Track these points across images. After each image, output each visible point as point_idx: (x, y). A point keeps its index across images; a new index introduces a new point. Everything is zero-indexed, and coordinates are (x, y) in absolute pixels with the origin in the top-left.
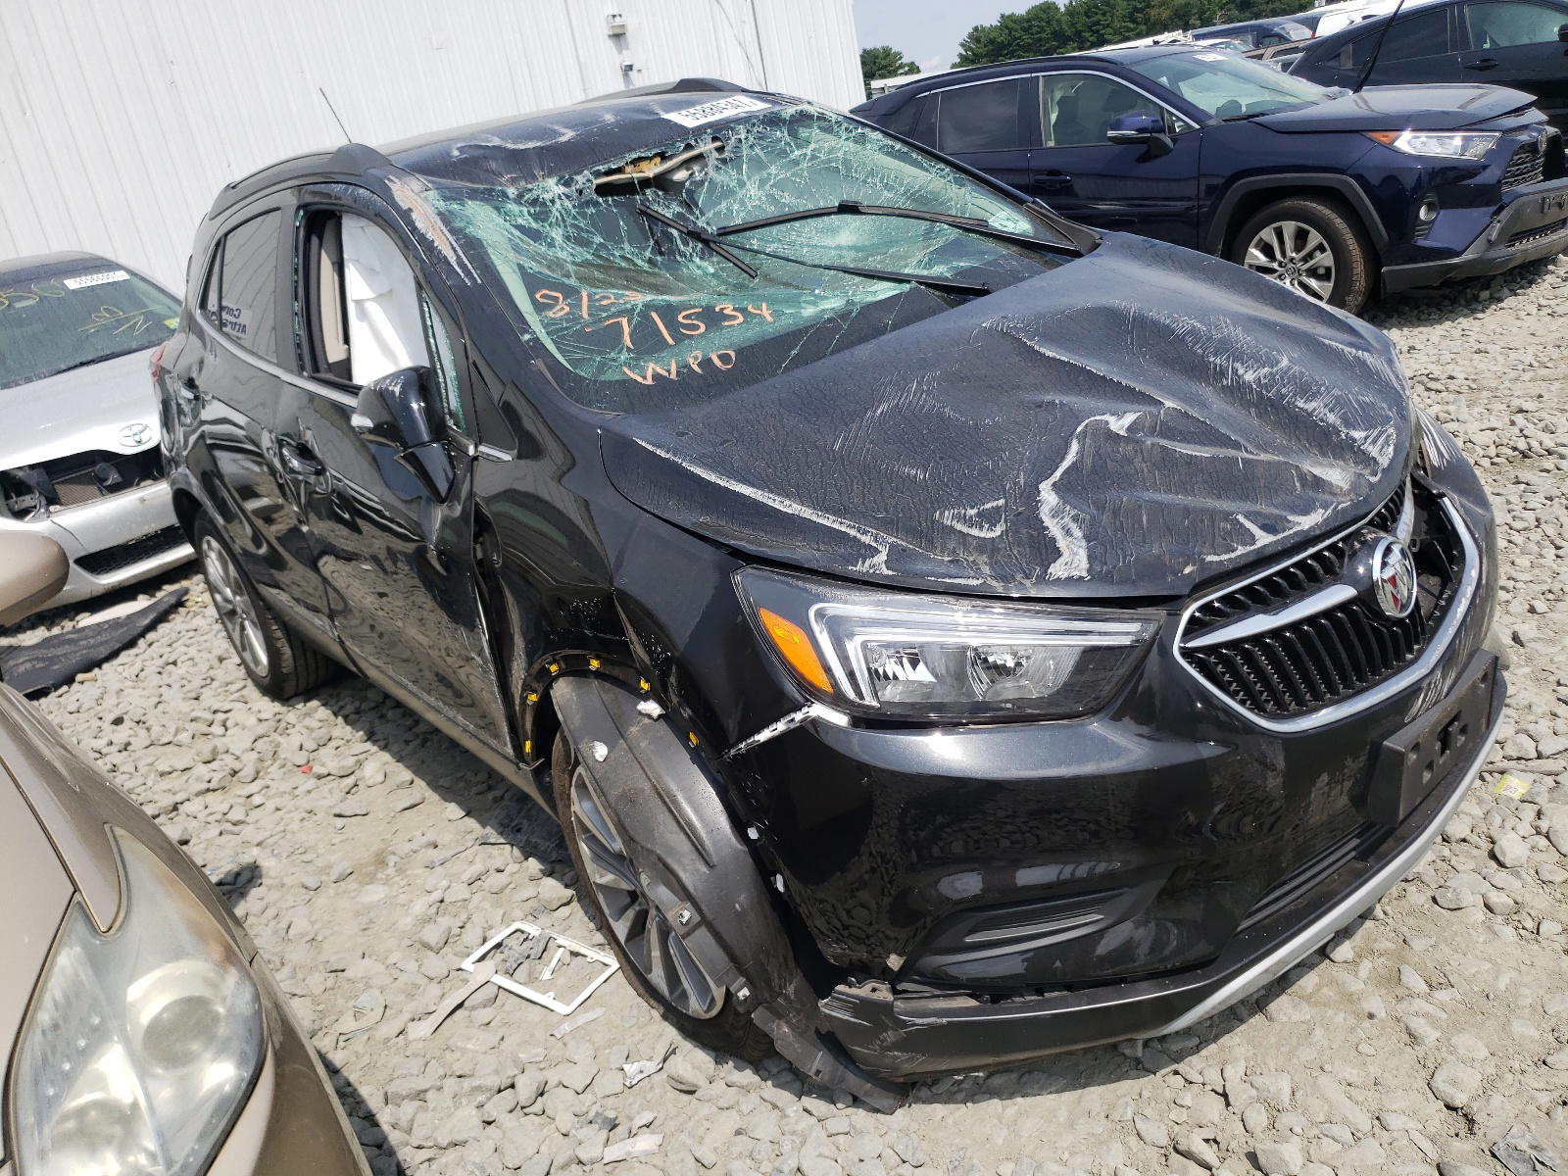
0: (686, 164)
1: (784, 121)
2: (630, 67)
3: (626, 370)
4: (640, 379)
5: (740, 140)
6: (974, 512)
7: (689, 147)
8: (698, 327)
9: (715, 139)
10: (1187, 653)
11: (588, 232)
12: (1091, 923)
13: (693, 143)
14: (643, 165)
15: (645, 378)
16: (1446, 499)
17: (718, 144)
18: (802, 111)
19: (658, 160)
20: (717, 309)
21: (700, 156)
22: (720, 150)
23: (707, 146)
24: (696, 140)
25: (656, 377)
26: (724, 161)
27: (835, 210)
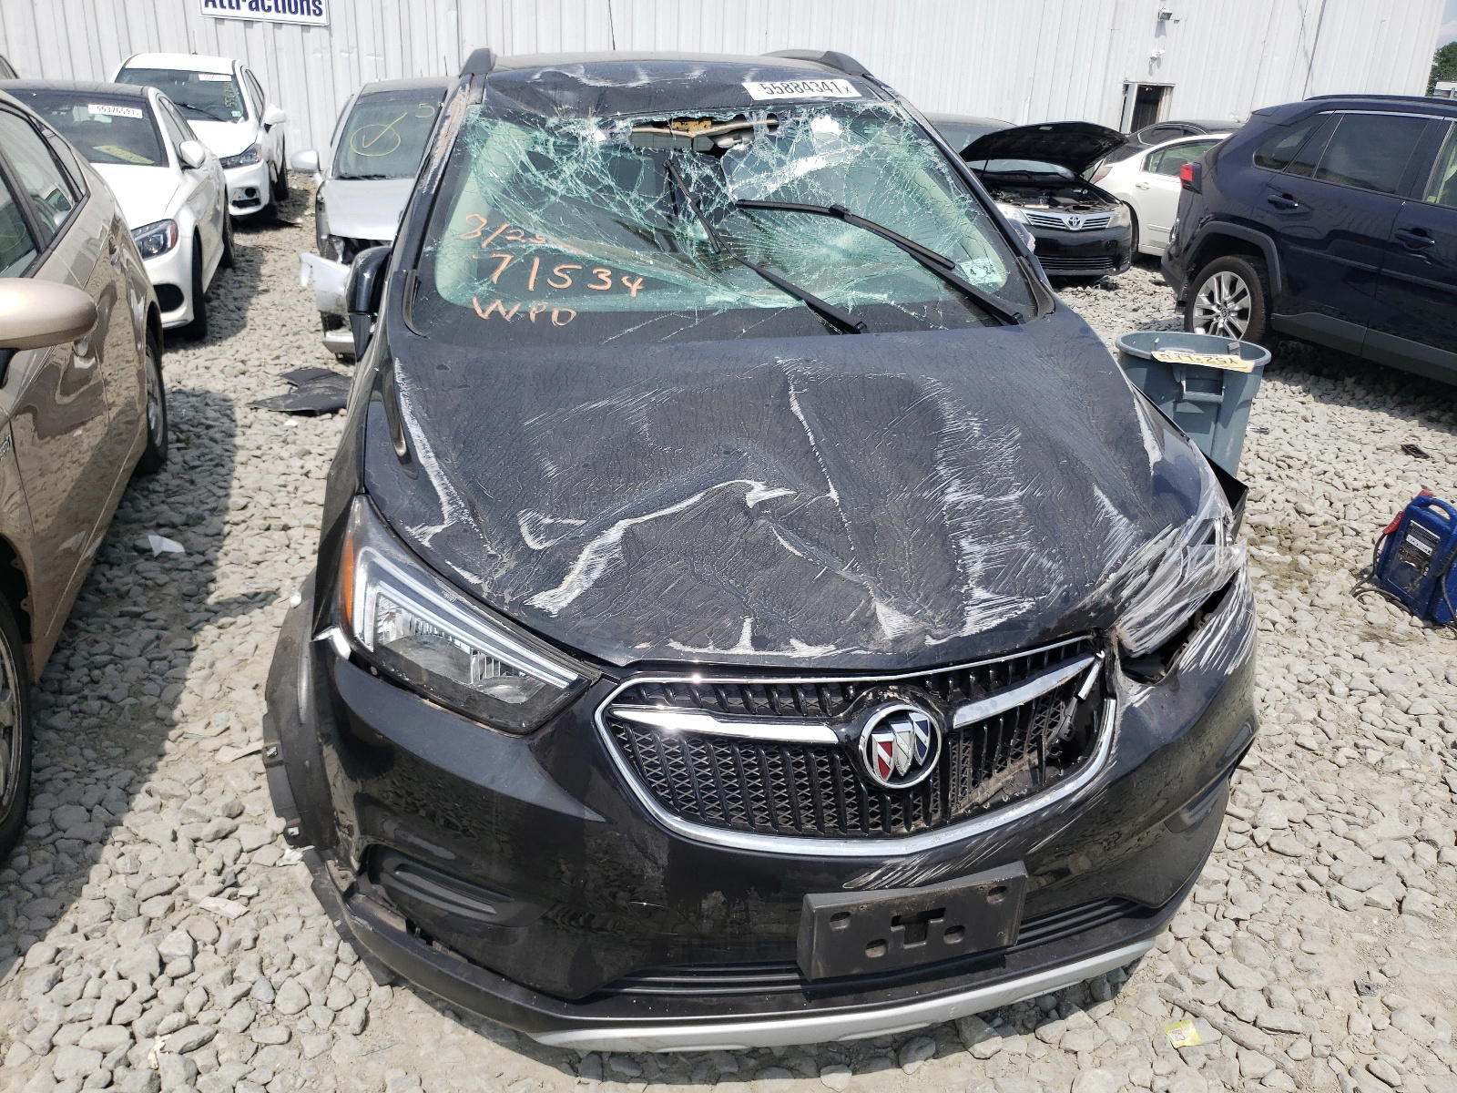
0: (736, 133)
1: (853, 114)
2: (1169, 15)
3: (475, 300)
4: (479, 311)
5: (798, 123)
6: (548, 521)
7: (740, 117)
8: (564, 281)
9: (770, 116)
10: (609, 719)
11: (602, 172)
12: (484, 912)
13: (747, 114)
14: (691, 124)
15: (484, 311)
16: (1113, 702)
17: (773, 121)
18: (880, 108)
19: (709, 123)
20: (595, 271)
21: (750, 130)
22: (772, 127)
23: (760, 121)
24: (751, 114)
25: (495, 314)
26: (773, 139)
27: (827, 211)
